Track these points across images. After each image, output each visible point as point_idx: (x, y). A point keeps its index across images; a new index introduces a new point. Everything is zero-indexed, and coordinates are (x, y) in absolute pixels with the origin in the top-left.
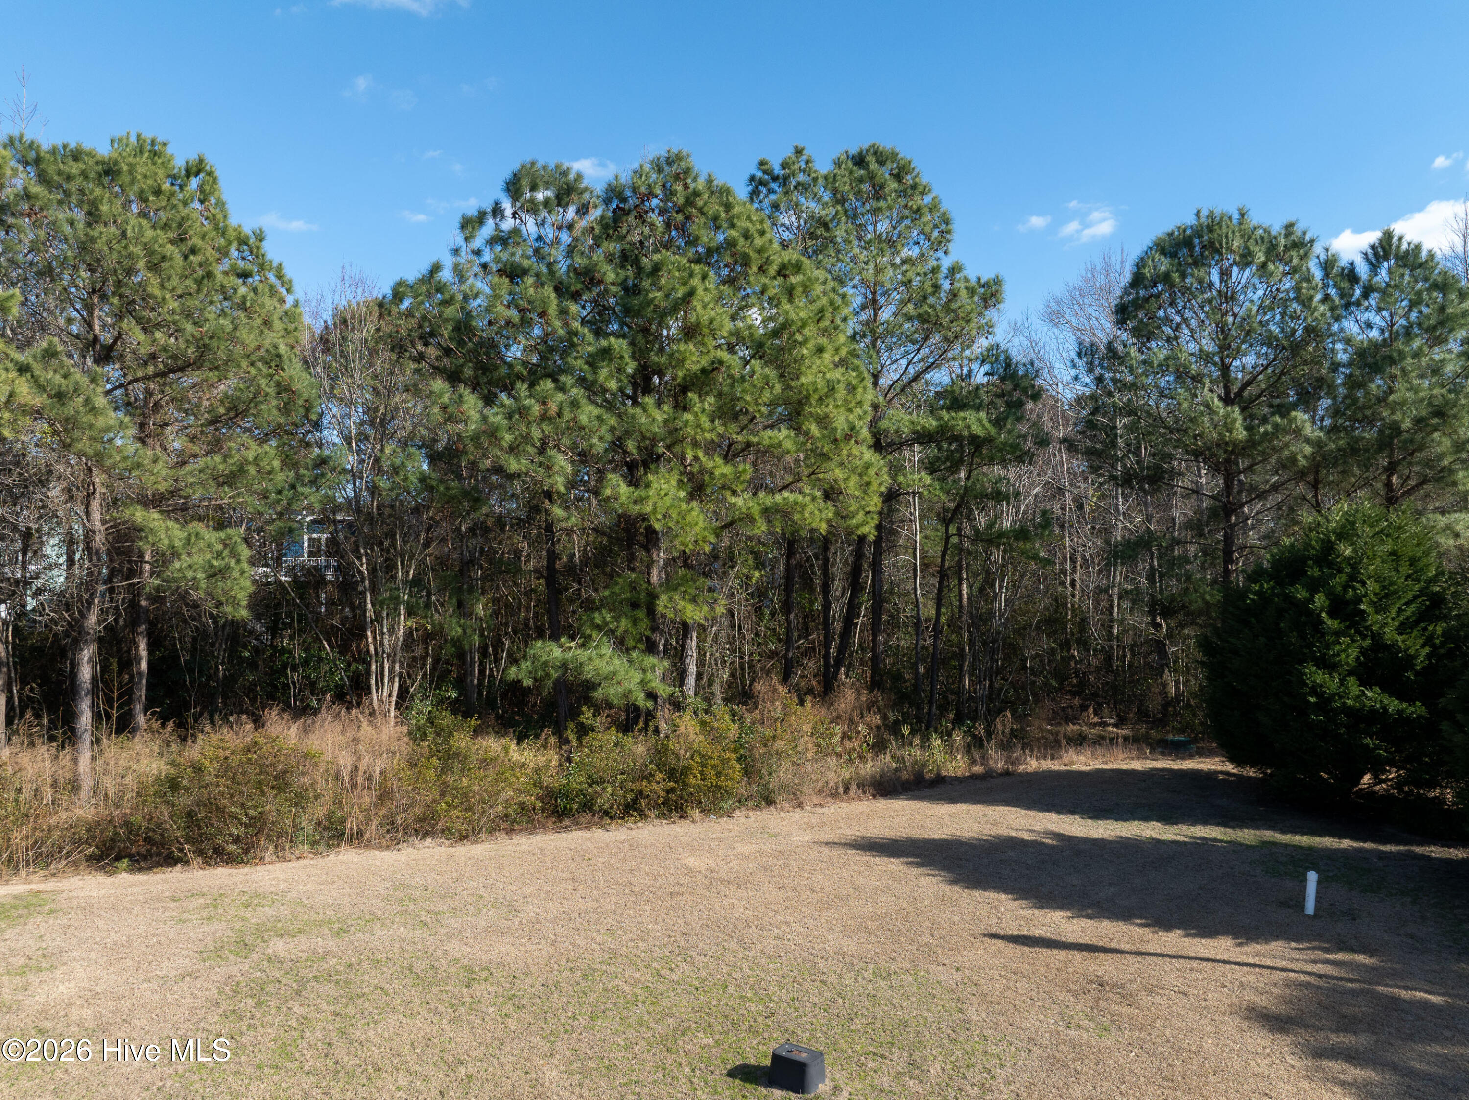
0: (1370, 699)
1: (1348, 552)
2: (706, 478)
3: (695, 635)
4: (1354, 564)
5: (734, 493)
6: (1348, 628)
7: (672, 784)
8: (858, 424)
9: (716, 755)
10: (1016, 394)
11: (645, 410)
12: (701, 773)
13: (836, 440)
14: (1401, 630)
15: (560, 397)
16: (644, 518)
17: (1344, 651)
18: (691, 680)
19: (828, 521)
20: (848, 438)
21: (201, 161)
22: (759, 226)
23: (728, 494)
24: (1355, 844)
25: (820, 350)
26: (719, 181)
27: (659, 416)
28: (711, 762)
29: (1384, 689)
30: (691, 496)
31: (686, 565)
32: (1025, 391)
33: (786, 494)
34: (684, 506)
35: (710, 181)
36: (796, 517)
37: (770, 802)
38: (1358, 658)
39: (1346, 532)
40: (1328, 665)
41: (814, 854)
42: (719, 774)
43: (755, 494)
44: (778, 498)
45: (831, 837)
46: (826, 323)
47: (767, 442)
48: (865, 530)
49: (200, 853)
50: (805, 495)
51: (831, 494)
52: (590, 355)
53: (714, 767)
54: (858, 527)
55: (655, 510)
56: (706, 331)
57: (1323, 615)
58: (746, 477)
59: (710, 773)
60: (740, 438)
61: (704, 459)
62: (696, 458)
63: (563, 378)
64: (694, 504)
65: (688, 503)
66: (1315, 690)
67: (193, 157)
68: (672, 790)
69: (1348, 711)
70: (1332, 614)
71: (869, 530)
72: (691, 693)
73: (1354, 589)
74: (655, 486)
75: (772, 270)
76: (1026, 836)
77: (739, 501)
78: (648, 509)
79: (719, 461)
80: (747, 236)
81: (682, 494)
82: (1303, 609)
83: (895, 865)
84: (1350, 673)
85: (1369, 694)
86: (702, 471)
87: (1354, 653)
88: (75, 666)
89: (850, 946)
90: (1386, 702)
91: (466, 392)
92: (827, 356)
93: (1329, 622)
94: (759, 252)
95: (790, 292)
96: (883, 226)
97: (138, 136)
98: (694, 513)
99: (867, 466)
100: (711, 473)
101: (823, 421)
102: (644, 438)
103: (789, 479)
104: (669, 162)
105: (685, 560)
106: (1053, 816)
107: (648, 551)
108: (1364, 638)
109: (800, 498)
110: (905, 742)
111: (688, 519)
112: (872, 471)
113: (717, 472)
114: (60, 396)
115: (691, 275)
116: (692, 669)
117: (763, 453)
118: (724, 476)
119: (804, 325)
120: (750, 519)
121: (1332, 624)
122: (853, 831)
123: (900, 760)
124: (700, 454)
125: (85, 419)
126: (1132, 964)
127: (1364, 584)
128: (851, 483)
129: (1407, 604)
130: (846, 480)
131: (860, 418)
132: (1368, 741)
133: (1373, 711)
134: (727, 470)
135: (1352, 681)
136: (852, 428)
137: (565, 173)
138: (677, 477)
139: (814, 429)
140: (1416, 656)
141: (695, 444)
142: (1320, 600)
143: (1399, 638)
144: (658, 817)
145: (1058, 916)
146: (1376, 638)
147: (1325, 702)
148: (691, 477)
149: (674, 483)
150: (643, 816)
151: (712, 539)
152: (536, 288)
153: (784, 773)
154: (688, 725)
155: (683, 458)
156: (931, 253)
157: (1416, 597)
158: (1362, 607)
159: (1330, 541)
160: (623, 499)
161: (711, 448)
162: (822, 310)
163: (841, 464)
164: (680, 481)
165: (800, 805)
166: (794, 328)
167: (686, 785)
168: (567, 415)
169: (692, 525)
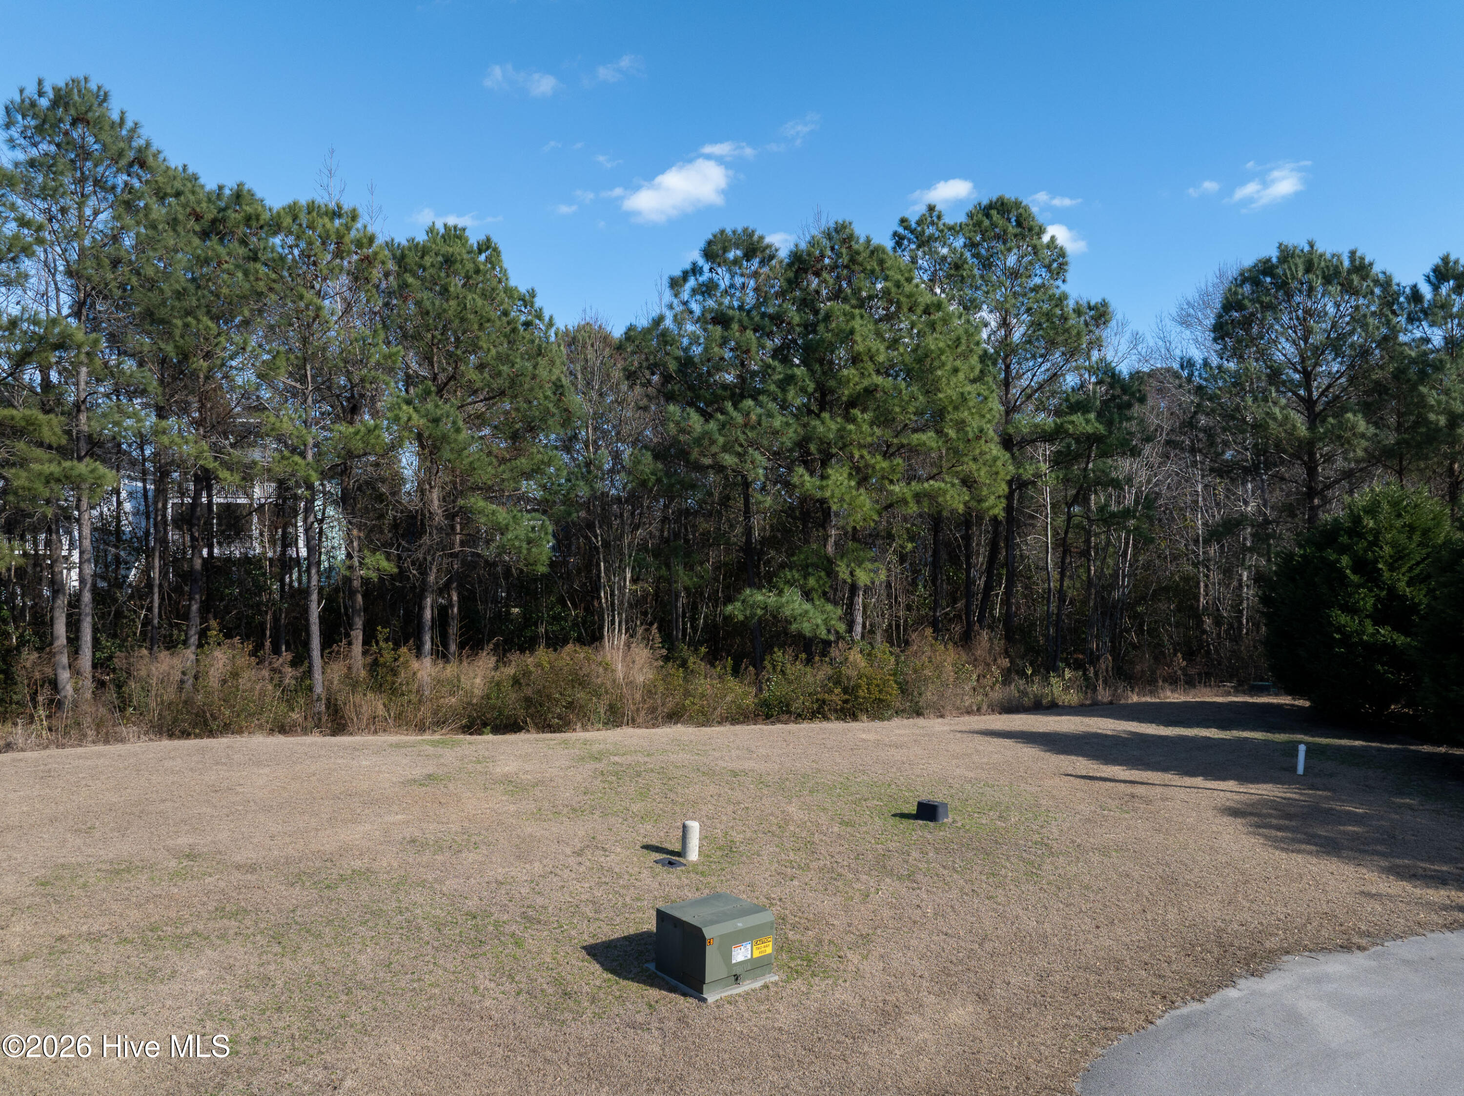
0: (1384, 636)
1: (1371, 524)
2: (870, 471)
3: (861, 593)
4: (1377, 533)
5: (891, 482)
6: (1367, 581)
7: (847, 697)
8: (987, 426)
9: (878, 677)
10: (1126, 398)
11: (823, 423)
12: (868, 689)
13: (969, 440)
14: (1409, 584)
15: (759, 410)
16: (823, 501)
17: (1363, 599)
18: (858, 629)
19: (965, 504)
20: (978, 438)
21: (488, 239)
22: (906, 275)
23: (886, 482)
24: (1364, 743)
25: (956, 371)
26: (875, 241)
27: (834, 427)
28: (875, 682)
29: (1394, 629)
30: (859, 484)
31: (854, 539)
32: (1133, 395)
33: (932, 482)
34: (854, 493)
35: (868, 241)
36: (940, 499)
37: (919, 713)
38: (1375, 605)
39: (1372, 510)
40: (1351, 610)
41: (951, 736)
42: (880, 692)
43: (909, 484)
44: (926, 485)
45: (964, 728)
46: (963, 347)
47: (915, 442)
48: (996, 511)
49: (536, 724)
50: (946, 483)
51: (968, 482)
52: (780, 381)
53: (878, 685)
54: (989, 509)
55: (832, 496)
56: (866, 358)
57: (1348, 571)
58: (900, 469)
59: (875, 690)
60: (895, 441)
61: (868, 457)
62: (862, 457)
63: (761, 398)
64: (862, 490)
65: (858, 490)
66: (1340, 629)
67: (482, 237)
68: (846, 702)
69: (1366, 645)
70: (1354, 572)
71: (999, 510)
72: (859, 637)
73: (1373, 552)
74: (833, 478)
75: (919, 311)
76: (1109, 733)
77: (897, 488)
78: (828, 494)
79: (879, 458)
80: (898, 285)
81: (853, 483)
82: (1333, 567)
83: (1008, 742)
84: (1367, 616)
85: (1382, 632)
86: (867, 466)
87: (1371, 602)
88: (421, 609)
89: (971, 775)
90: (1395, 637)
91: (692, 412)
92: (961, 376)
93: (1352, 577)
94: (908, 297)
95: (932, 326)
96: (1011, 260)
97: (445, 225)
98: (862, 498)
99: (995, 459)
100: (874, 468)
101: (961, 425)
102: (822, 442)
103: (935, 471)
104: (837, 231)
105: (854, 535)
106: (1135, 724)
107: (824, 528)
108: (1382, 589)
109: (943, 485)
110: (1029, 680)
111: (858, 502)
112: (999, 463)
113: (878, 467)
114: (436, 421)
115: (853, 317)
116: (859, 619)
117: (913, 451)
118: (883, 469)
119: (942, 352)
120: (904, 501)
121: (1355, 578)
122: (982, 726)
123: (1024, 693)
124: (865, 453)
125: (453, 436)
126: (1159, 790)
127: (1381, 548)
128: (982, 473)
129: (1418, 564)
130: (979, 470)
131: (989, 421)
132: (1379, 667)
133: (1384, 644)
134: (885, 464)
135: (1368, 622)
136: (981, 431)
137: (751, 235)
138: (848, 471)
139: (952, 433)
140: (1420, 604)
141: (861, 446)
142: (1345, 560)
143: (1407, 590)
144: (837, 719)
145: (1117, 768)
146: (1392, 590)
147: (1346, 637)
148: (858, 470)
149: (845, 475)
150: (826, 718)
151: (876, 517)
152: (741, 331)
153: (929, 695)
154: (855, 656)
155: (852, 456)
156: (1052, 282)
157: (1424, 560)
158: (1380, 566)
159: (1359, 516)
160: (808, 485)
161: (874, 448)
162: (958, 339)
163: (975, 460)
164: (850, 474)
165: (942, 716)
166: (934, 355)
167: (857, 697)
168: (764, 423)
169: (861, 507)
